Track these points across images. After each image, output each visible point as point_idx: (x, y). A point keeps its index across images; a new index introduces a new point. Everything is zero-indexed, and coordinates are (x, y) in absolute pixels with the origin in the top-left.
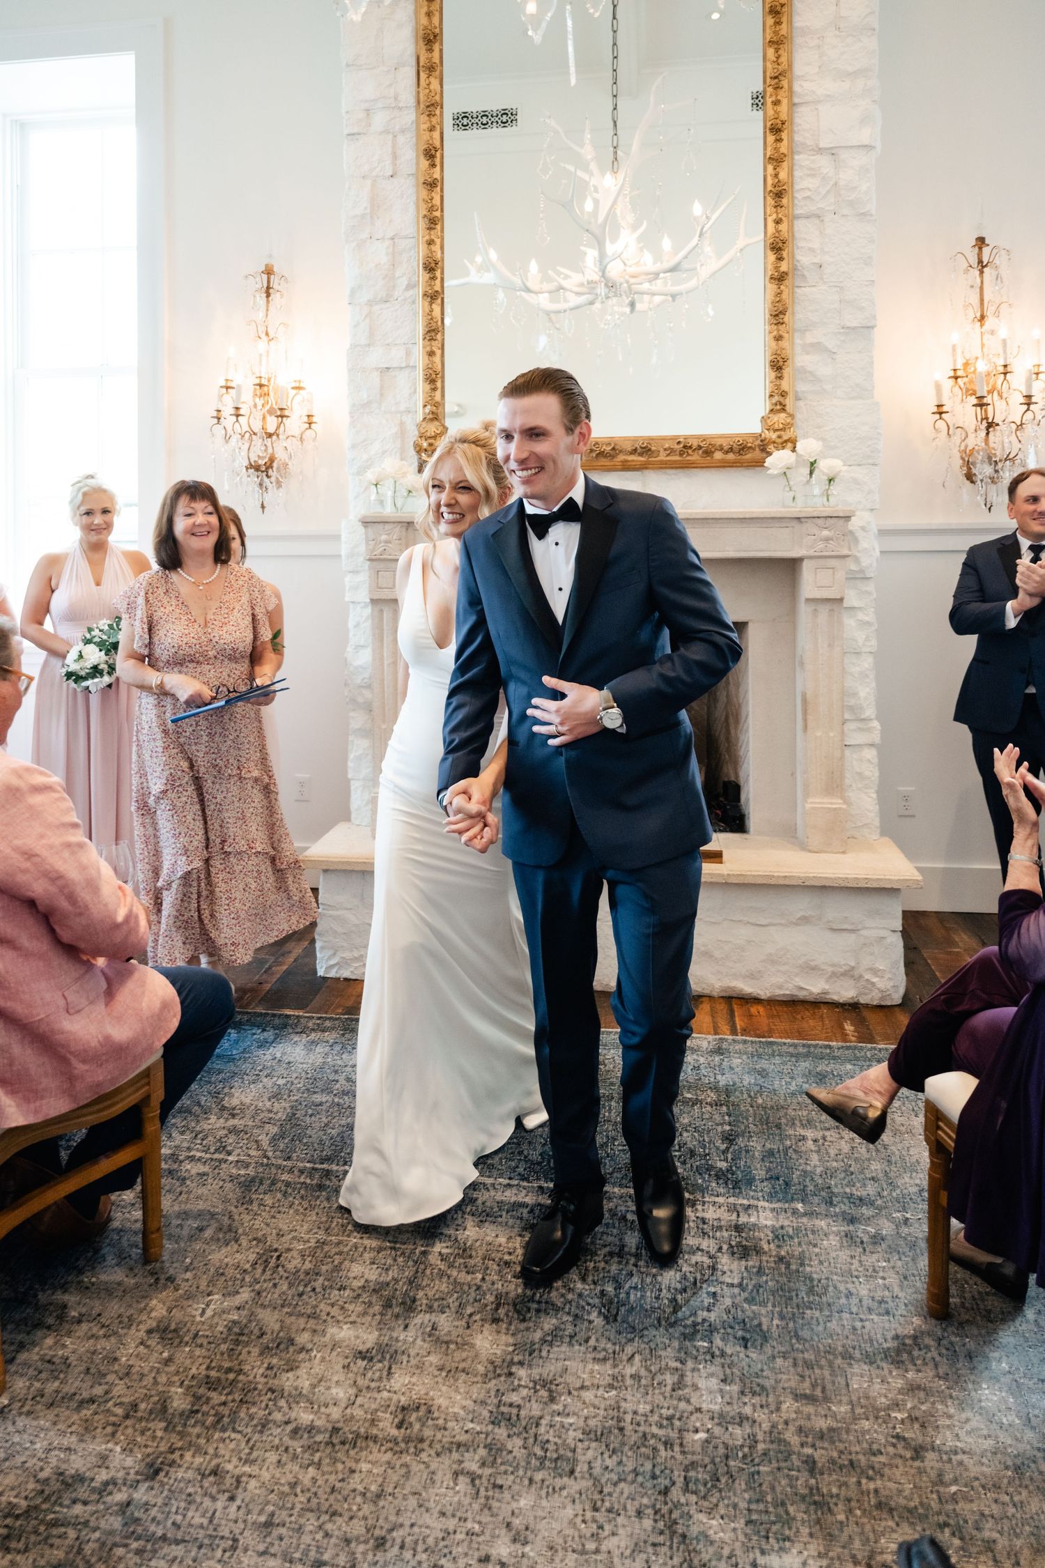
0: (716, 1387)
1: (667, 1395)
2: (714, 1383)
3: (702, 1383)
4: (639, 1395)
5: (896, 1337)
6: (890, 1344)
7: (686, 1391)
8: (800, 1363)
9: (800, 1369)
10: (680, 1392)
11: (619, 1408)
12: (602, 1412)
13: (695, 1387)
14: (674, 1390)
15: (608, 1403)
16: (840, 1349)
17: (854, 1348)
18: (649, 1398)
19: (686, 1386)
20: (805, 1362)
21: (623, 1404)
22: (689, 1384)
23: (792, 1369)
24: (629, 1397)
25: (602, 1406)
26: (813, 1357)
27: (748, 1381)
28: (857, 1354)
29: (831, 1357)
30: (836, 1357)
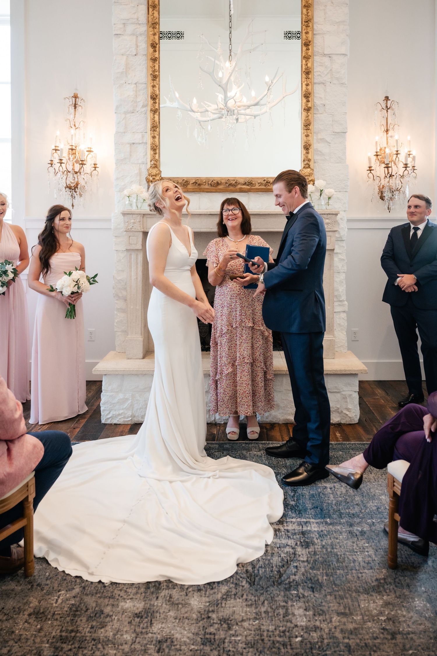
0: (302, 613)
1: (281, 620)
2: (301, 611)
3: (296, 612)
4: (269, 622)
5: (377, 580)
6: (375, 583)
7: (290, 617)
8: (338, 597)
9: (338, 600)
10: (287, 618)
11: (260, 629)
12: (253, 632)
13: (294, 615)
14: (284, 617)
15: (255, 627)
16: (354, 588)
17: (360, 587)
18: (273, 622)
19: (289, 614)
20: (340, 596)
21: (262, 627)
22: (291, 613)
23: (334, 600)
24: (264, 623)
25: (253, 629)
26: (343, 594)
27: (316, 609)
28: (361, 590)
29: (350, 593)
30: (353, 593)
